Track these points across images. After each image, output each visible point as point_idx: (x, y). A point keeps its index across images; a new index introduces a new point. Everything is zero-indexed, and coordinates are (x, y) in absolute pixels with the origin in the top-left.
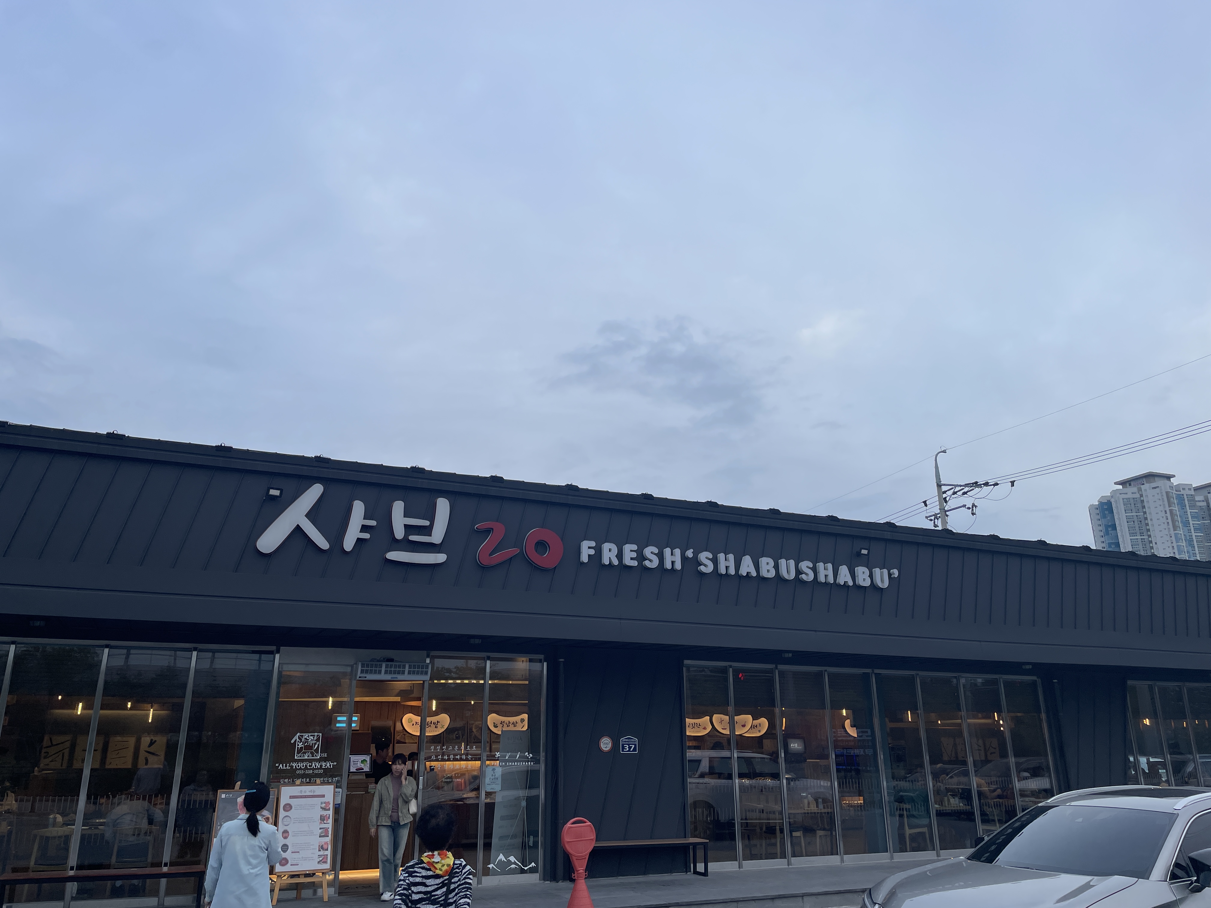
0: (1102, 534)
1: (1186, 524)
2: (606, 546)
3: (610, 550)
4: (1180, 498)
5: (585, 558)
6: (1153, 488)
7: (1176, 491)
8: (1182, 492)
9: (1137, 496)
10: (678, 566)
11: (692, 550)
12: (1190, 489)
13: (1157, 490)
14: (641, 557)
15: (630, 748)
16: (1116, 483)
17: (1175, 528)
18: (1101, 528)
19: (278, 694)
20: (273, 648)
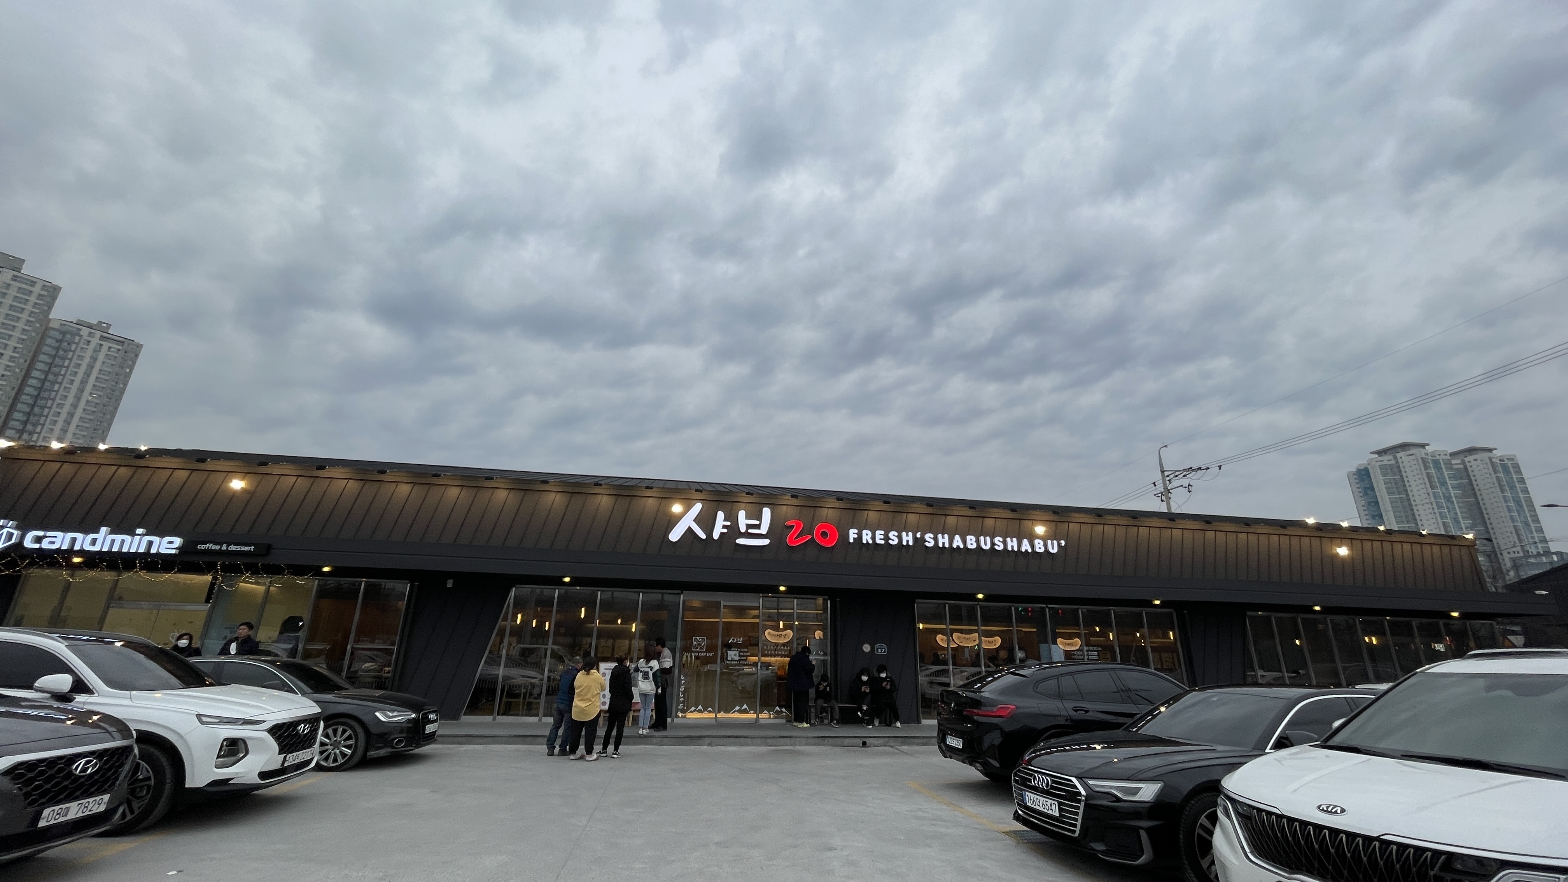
0: (1361, 494)
1: (1443, 483)
2: (864, 532)
3: (867, 535)
4: (1436, 463)
5: (851, 540)
6: (1408, 455)
7: (1432, 457)
8: (1438, 457)
9: (1394, 462)
10: (911, 543)
11: (919, 533)
12: (1445, 455)
13: (1413, 457)
14: (886, 538)
15: (882, 651)
16: (1372, 453)
17: (1432, 487)
18: (1360, 490)
19: (683, 616)
20: (679, 592)
